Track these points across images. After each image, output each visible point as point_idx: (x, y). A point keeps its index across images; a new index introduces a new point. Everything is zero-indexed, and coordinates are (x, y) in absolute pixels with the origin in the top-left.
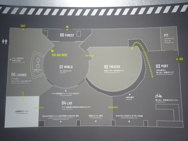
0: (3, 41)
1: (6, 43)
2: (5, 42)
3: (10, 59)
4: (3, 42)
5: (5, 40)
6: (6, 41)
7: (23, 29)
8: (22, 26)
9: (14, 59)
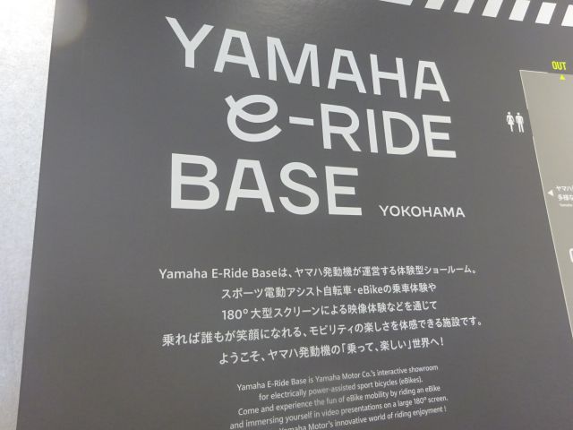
0: (510, 120)
1: (521, 129)
2: (516, 125)
3: (551, 193)
4: (511, 123)
5: (514, 115)
6: (520, 119)
7: (562, 77)
8: (557, 65)
9: (563, 193)
